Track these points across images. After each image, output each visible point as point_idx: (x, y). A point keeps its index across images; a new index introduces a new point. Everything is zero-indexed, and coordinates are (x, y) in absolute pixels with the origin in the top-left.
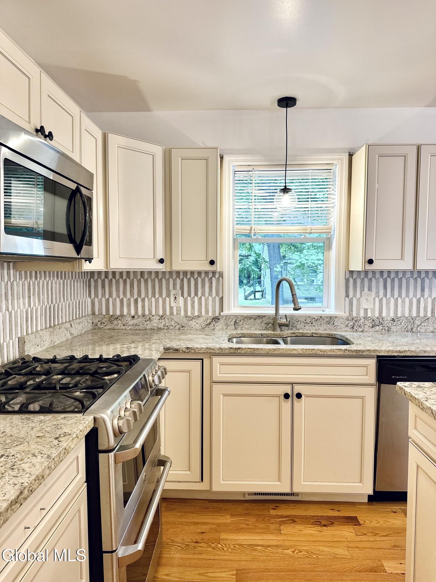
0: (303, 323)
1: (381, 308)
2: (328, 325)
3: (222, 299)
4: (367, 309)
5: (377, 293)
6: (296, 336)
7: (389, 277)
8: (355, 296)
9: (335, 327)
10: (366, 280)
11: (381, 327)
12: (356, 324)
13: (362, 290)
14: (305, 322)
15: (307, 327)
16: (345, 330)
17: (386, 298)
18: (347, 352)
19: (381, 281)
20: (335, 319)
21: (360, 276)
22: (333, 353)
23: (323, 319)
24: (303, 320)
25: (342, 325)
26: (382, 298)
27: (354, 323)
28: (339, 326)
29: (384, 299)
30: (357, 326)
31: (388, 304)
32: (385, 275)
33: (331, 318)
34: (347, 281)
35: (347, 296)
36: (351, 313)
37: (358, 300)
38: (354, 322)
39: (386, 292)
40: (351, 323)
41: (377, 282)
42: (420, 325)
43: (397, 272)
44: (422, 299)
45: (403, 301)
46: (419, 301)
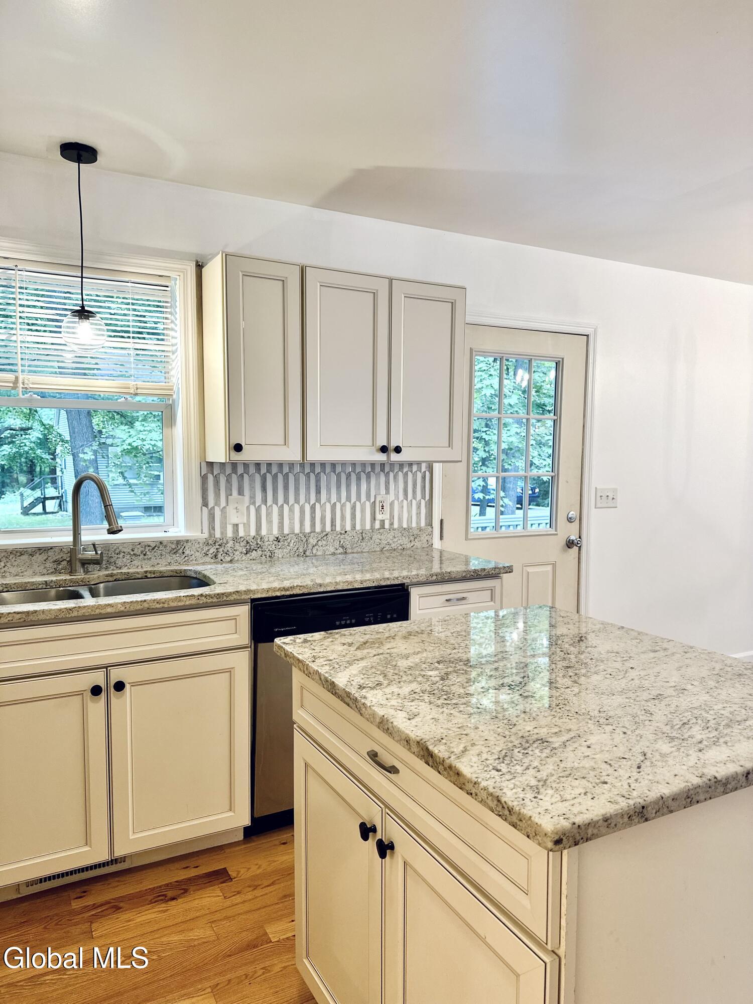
0: (128, 557)
1: (258, 522)
2: (174, 556)
4: (237, 525)
5: (252, 498)
6: (115, 580)
7: (270, 473)
8: (217, 503)
9: (187, 558)
10: (234, 477)
11: (260, 553)
12: (221, 550)
13: (229, 494)
14: (132, 553)
16: (202, 561)
17: (266, 505)
18: (203, 598)
19: (258, 479)
20: (185, 544)
21: (225, 470)
22: (180, 604)
23: (166, 546)
24: (127, 550)
25: (197, 554)
26: (259, 506)
27: (217, 549)
28: (193, 556)
29: (263, 507)
30: (222, 553)
31: (269, 514)
32: (263, 470)
33: (178, 542)
34: (204, 479)
35: (205, 504)
36: (212, 532)
37: (223, 510)
38: (218, 547)
39: (266, 496)
40: (213, 550)
41: (252, 481)
42: (316, 545)
43: (280, 465)
44: (318, 506)
45: (291, 510)
46: (313, 508)
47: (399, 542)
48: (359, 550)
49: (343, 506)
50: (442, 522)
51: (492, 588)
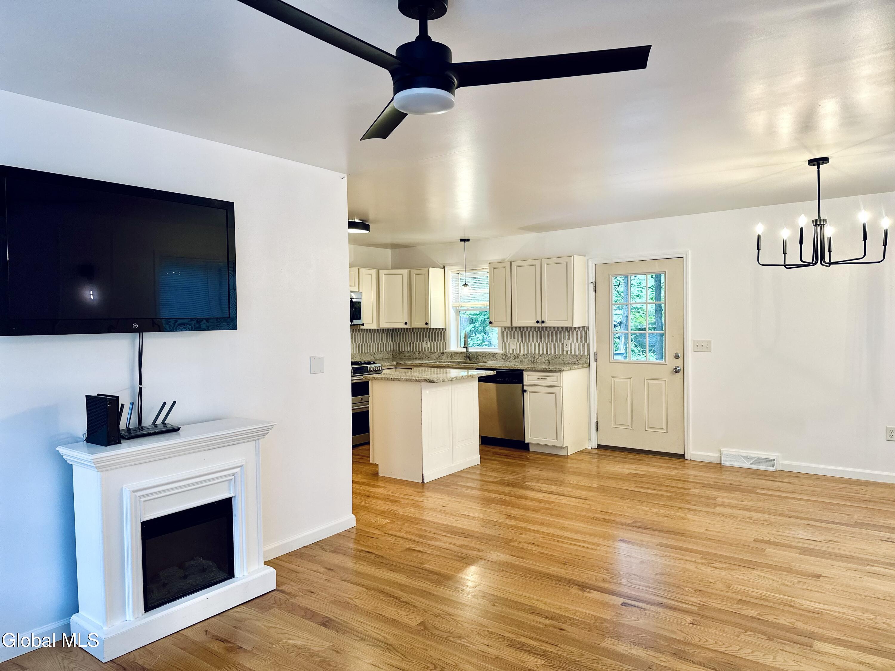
1: (520, 349)
3: (446, 343)
4: (513, 349)
5: (518, 340)
7: (524, 331)
8: (507, 341)
10: (512, 332)
11: (518, 359)
13: (511, 338)
15: (483, 359)
16: (501, 361)
17: (523, 343)
19: (520, 333)
20: (497, 355)
21: (510, 330)
23: (491, 355)
24: (481, 355)
25: (500, 358)
26: (520, 343)
28: (498, 359)
30: (507, 358)
31: (524, 346)
32: (522, 330)
33: (494, 353)
34: (503, 333)
35: (504, 341)
36: (506, 351)
37: (509, 344)
38: (506, 356)
39: (523, 339)
40: (504, 357)
41: (518, 334)
42: (538, 358)
43: (527, 328)
44: (541, 343)
45: (531, 345)
46: (539, 344)
47: (572, 360)
48: (555, 362)
49: (550, 344)
50: (596, 354)
51: (557, 377)
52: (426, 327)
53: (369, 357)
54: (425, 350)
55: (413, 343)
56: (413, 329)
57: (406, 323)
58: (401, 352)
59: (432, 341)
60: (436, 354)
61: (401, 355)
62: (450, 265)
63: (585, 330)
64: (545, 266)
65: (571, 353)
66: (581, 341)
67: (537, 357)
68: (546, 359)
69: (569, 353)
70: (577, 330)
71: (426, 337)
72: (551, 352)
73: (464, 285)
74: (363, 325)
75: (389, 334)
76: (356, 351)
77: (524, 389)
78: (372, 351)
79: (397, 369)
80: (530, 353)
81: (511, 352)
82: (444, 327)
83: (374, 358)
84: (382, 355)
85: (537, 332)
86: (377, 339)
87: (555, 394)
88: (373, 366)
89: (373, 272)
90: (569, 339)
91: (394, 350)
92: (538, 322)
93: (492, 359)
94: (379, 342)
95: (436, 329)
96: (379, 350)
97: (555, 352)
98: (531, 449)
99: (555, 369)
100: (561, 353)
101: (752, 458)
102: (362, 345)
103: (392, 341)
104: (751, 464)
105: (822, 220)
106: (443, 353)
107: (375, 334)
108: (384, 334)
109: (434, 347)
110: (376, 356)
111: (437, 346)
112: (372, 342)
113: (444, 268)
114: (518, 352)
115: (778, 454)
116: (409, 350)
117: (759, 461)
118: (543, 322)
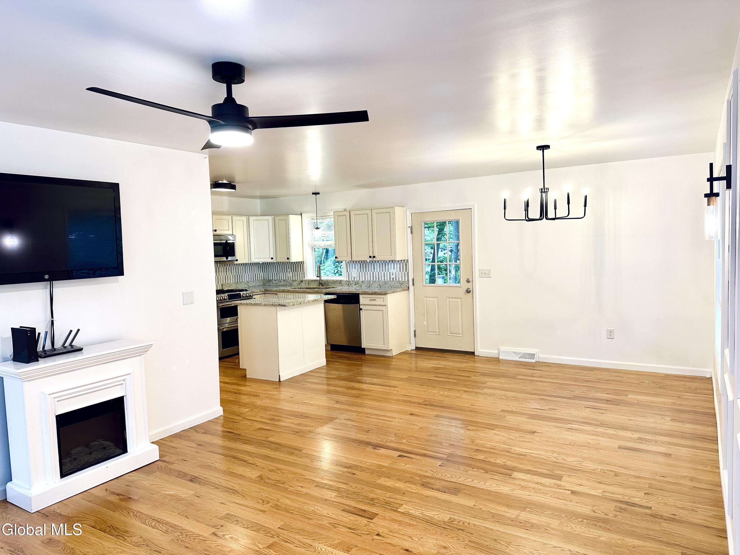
3: (304, 273)
4: (355, 277)
5: (358, 270)
8: (350, 271)
15: (332, 285)
23: (339, 282)
26: (360, 272)
31: (362, 275)
32: (360, 262)
33: (341, 281)
34: (347, 265)
35: (347, 272)
37: (351, 273)
40: (348, 283)
41: (358, 265)
43: (364, 261)
46: (373, 273)
47: (397, 285)
48: (385, 287)
49: (381, 273)
50: (413, 280)
51: (383, 298)
52: (288, 261)
53: (243, 285)
54: (288, 279)
55: (279, 273)
56: (278, 263)
57: (272, 258)
58: (269, 281)
59: (294, 271)
60: (297, 281)
61: (270, 282)
62: (306, 212)
63: (406, 262)
64: (374, 214)
65: (396, 279)
66: (403, 271)
67: (371, 283)
68: (378, 284)
69: (394, 280)
70: (400, 262)
71: (289, 269)
72: (382, 279)
73: (316, 228)
74: (237, 260)
75: (260, 266)
76: (233, 281)
77: (361, 308)
78: (246, 280)
79: (266, 295)
80: (366, 280)
81: (353, 280)
82: (302, 261)
83: (248, 285)
84: (254, 283)
85: (371, 264)
86: (250, 271)
87: (382, 311)
88: (245, 292)
89: (244, 218)
90: (394, 269)
91: (264, 279)
92: (370, 257)
93: (339, 285)
94: (252, 272)
95: (297, 262)
96: (252, 280)
97: (384, 279)
98: (367, 352)
99: (382, 293)
100: (389, 280)
101: (520, 353)
102: (237, 276)
103: (263, 272)
104: (520, 358)
105: (545, 189)
106: (302, 281)
107: (248, 267)
108: (256, 266)
109: (295, 276)
110: (250, 284)
111: (297, 275)
112: (245, 273)
113: (301, 214)
114: (358, 280)
115: (538, 350)
116: (276, 279)
117: (525, 355)
118: (374, 257)
